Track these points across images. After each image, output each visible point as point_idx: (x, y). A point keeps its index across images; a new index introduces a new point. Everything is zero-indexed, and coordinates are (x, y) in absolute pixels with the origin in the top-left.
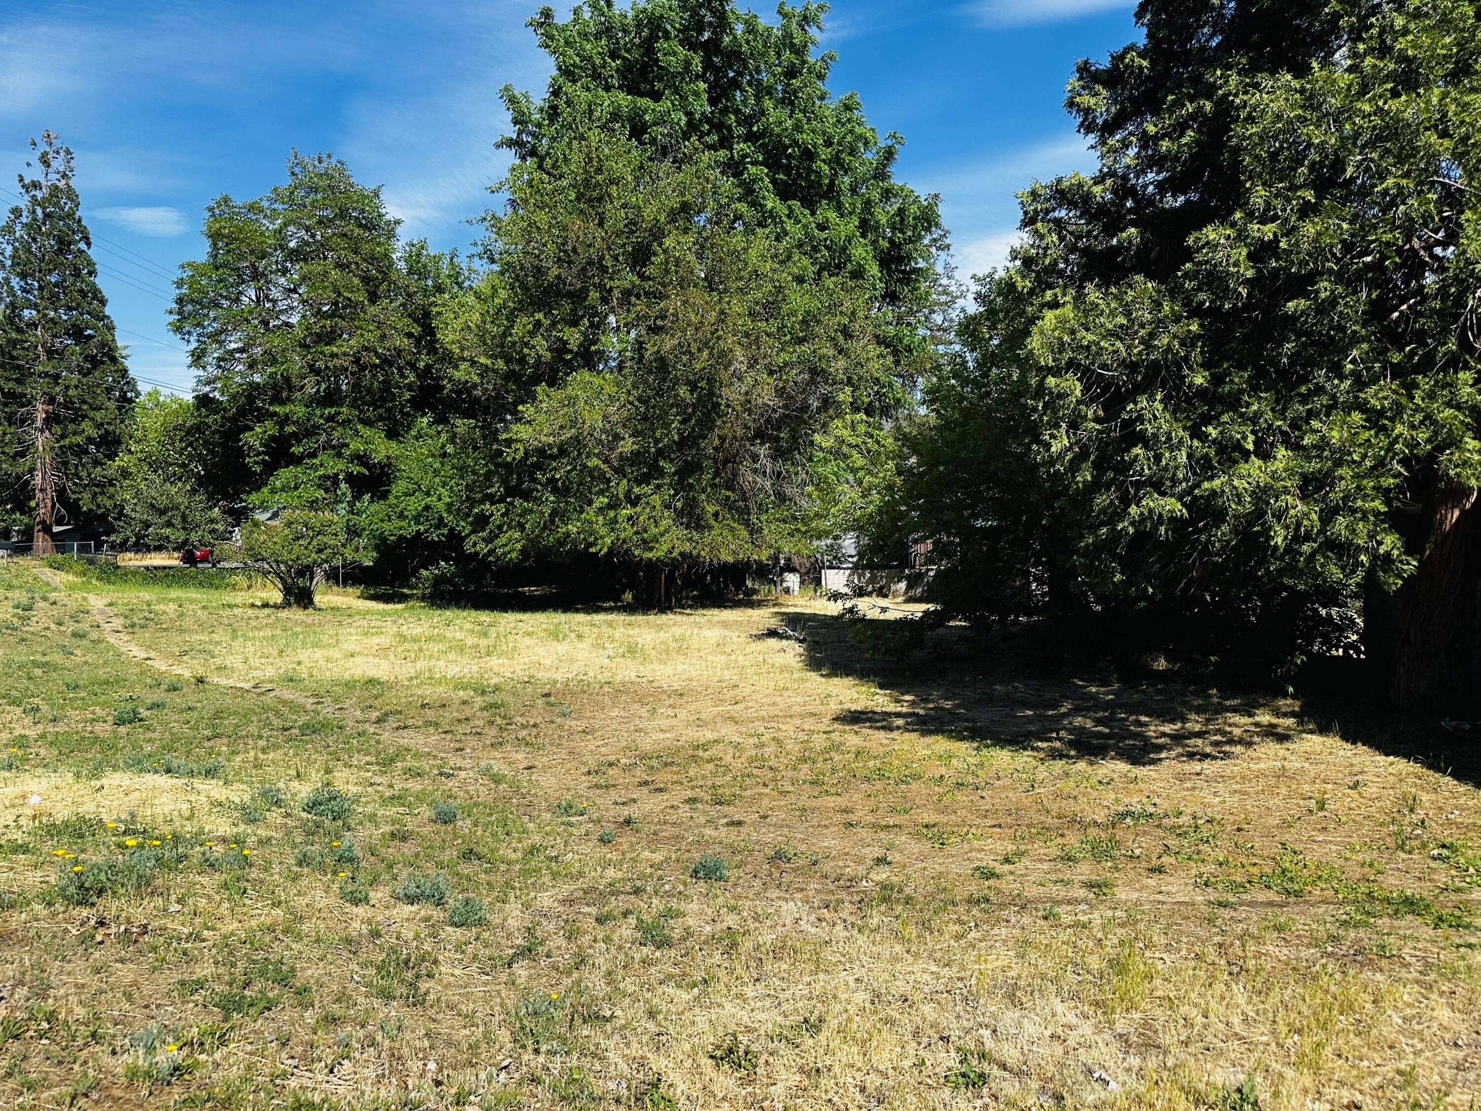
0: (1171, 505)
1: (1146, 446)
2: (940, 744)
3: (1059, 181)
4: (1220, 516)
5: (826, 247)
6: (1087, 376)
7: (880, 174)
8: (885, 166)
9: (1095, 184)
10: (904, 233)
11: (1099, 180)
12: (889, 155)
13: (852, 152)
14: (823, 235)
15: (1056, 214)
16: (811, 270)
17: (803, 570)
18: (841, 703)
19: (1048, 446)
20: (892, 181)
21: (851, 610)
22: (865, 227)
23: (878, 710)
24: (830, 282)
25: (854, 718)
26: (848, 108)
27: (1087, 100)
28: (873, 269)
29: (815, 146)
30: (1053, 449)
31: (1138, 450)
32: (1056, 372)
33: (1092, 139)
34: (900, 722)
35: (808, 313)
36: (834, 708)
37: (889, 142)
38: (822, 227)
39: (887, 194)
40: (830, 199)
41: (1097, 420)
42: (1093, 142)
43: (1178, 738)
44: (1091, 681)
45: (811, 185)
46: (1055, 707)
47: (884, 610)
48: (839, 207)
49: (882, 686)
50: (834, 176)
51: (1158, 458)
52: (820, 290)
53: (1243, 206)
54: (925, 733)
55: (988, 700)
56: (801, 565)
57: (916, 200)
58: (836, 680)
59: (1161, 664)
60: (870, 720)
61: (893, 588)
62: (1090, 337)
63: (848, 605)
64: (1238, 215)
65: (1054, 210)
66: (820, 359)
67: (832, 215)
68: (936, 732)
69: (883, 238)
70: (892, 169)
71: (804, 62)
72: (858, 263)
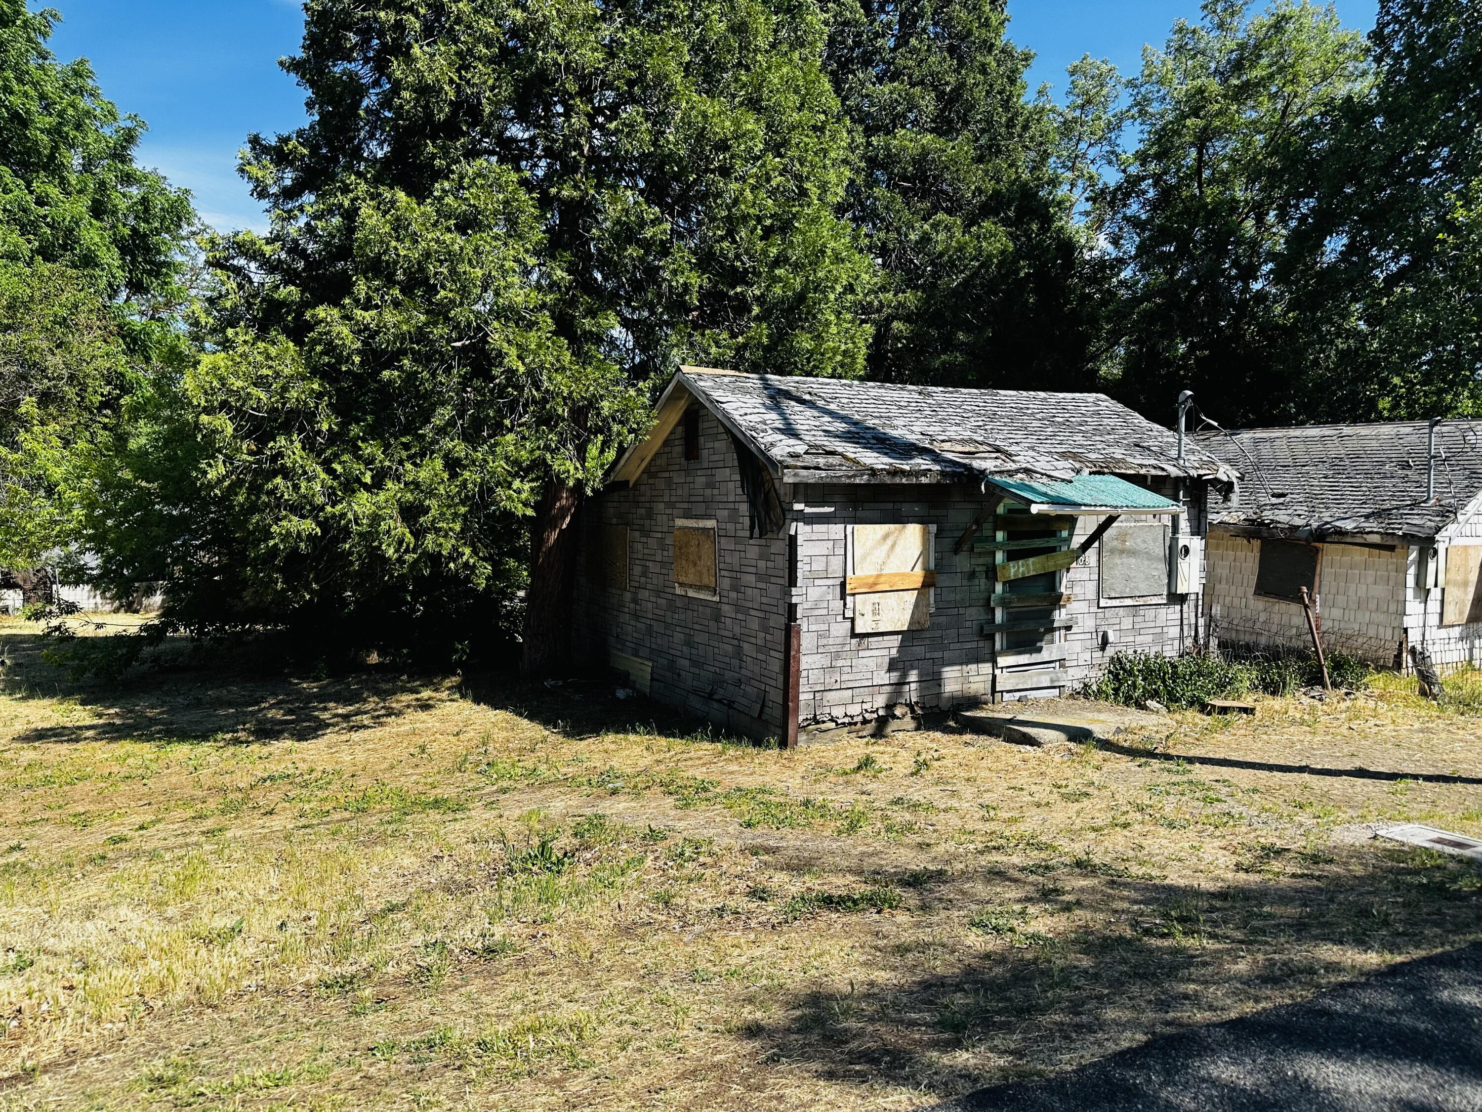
0: (308, 526)
1: (285, 477)
2: (126, 746)
3: (236, 234)
4: (346, 532)
5: (48, 225)
6: (238, 415)
7: (119, 154)
8: (124, 148)
9: (267, 243)
10: (148, 223)
11: (269, 241)
12: (130, 138)
13: (78, 127)
14: (42, 211)
15: (235, 262)
16: (25, 249)
17: (28, 586)
18: (29, 722)
19: (205, 473)
20: (134, 166)
21: (58, 628)
22: (98, 210)
23: (69, 725)
24: (44, 268)
25: (40, 735)
26: (77, 74)
27: (254, 170)
28: (110, 257)
29: (28, 112)
30: (209, 476)
31: (278, 480)
32: (209, 411)
33: (265, 204)
34: (90, 733)
35: (15, 299)
36: (19, 727)
37: (129, 124)
38: (40, 202)
39: (128, 179)
40: (53, 173)
41: (251, 453)
42: (268, 206)
43: (346, 717)
44: (304, 679)
45: (28, 152)
46: (257, 703)
47: (99, 626)
48: (63, 183)
49: (84, 703)
50: (55, 148)
51: (296, 487)
52: (32, 275)
53: (350, 293)
54: (112, 740)
55: (198, 704)
56: (25, 581)
57: (162, 192)
58: (32, 702)
59: (374, 658)
60: (55, 735)
61: (145, 602)
62: (240, 384)
63: (55, 622)
64: (347, 301)
65: (233, 258)
66: (31, 351)
67: (54, 192)
68: (125, 738)
69: (124, 225)
70: (134, 152)
71: (17, 13)
72: (88, 248)
